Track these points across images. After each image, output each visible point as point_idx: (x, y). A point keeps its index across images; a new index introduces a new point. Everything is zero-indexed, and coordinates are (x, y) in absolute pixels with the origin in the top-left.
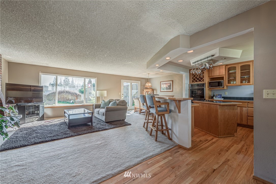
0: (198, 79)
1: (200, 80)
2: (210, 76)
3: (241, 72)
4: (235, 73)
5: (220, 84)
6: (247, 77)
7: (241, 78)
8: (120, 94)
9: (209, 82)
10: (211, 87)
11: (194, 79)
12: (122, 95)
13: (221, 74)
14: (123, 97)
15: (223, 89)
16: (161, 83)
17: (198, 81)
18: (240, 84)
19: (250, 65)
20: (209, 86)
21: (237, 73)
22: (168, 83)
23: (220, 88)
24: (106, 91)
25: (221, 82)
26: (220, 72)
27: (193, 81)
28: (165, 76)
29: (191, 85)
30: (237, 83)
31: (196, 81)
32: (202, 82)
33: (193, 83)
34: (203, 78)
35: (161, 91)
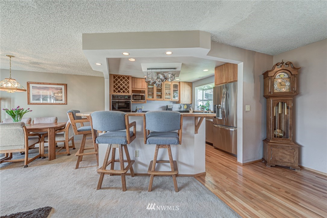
0: (121, 89)
1: (124, 90)
2: (133, 87)
3: (157, 89)
4: (153, 88)
5: (143, 98)
7: (157, 93)
9: (133, 95)
10: (135, 100)
11: (117, 89)
13: (143, 88)
15: (145, 103)
16: (31, 85)
17: (126, 92)
18: (156, 99)
20: (133, 99)
22: (52, 88)
23: (141, 102)
25: (143, 95)
26: (142, 86)
27: (114, 91)
28: (45, 71)
29: (114, 97)
30: (154, 99)
31: (119, 91)
32: (127, 94)
33: (115, 94)
34: (128, 89)
35: (29, 103)
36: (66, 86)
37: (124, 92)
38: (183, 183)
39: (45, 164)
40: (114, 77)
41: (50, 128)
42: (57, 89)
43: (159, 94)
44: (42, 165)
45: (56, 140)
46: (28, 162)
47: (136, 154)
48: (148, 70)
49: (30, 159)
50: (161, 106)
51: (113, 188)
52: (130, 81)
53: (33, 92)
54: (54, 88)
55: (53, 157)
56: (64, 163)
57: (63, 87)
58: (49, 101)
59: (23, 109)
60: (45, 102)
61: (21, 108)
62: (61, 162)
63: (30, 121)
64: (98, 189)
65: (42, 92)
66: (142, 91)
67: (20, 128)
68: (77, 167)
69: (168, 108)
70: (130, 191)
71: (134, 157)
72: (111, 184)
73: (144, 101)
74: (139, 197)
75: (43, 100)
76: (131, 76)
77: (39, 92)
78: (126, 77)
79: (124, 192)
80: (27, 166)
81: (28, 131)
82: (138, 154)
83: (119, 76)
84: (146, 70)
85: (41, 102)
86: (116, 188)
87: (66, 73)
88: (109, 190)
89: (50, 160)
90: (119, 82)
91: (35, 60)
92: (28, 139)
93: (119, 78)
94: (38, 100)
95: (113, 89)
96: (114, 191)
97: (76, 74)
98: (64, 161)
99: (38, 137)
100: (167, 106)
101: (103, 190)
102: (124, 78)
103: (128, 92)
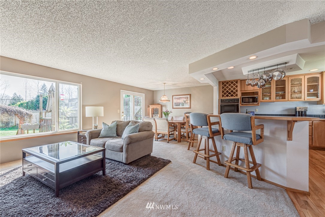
0: (230, 93)
2: (243, 90)
3: (276, 88)
4: (270, 88)
5: (255, 100)
6: (281, 93)
7: (276, 93)
8: (119, 112)
9: (242, 98)
10: (244, 102)
12: (122, 114)
13: (255, 89)
14: (123, 117)
15: (258, 105)
16: (174, 97)
18: (275, 100)
19: (285, 80)
20: (242, 102)
21: (272, 88)
22: (183, 98)
23: (254, 104)
24: (103, 107)
25: (256, 97)
27: (223, 96)
28: (180, 88)
29: (222, 101)
30: (272, 100)
31: (227, 96)
32: (236, 97)
33: (224, 98)
34: (237, 93)
35: (173, 108)
36: (190, 95)
37: (232, 95)
38: (264, 187)
39: (176, 143)
40: (223, 83)
41: (178, 123)
42: (185, 98)
43: (280, 94)
44: (174, 143)
45: (181, 131)
46: (169, 140)
47: (223, 148)
48: (249, 73)
49: (169, 139)
50: (285, 109)
51: (202, 166)
52: (239, 85)
53: (175, 101)
54: (184, 97)
55: (180, 141)
56: (184, 145)
57: (189, 96)
58: (185, 107)
59: (169, 111)
60: (183, 107)
61: (168, 111)
62: (183, 145)
63: (172, 118)
64: (193, 163)
65: (179, 101)
66: (256, 92)
67: (166, 121)
68: (189, 149)
69: (297, 110)
70: (211, 171)
71: (221, 150)
72: (202, 164)
73: (256, 103)
74: (215, 177)
75: (182, 106)
76: (240, 79)
77: (177, 101)
78: (234, 81)
79: (207, 170)
80: (169, 143)
81: (169, 123)
82: (224, 148)
83: (227, 82)
84: (247, 73)
85: (181, 107)
86: (204, 167)
87: (190, 86)
88: (199, 166)
89: (178, 142)
90: (227, 87)
91: (174, 83)
92: (169, 128)
93: (227, 83)
94: (179, 105)
95: (222, 94)
96: (201, 167)
97: (196, 86)
98: (184, 144)
99: (174, 127)
100: (296, 109)
101: (196, 164)
102: (232, 83)
103: (237, 95)
